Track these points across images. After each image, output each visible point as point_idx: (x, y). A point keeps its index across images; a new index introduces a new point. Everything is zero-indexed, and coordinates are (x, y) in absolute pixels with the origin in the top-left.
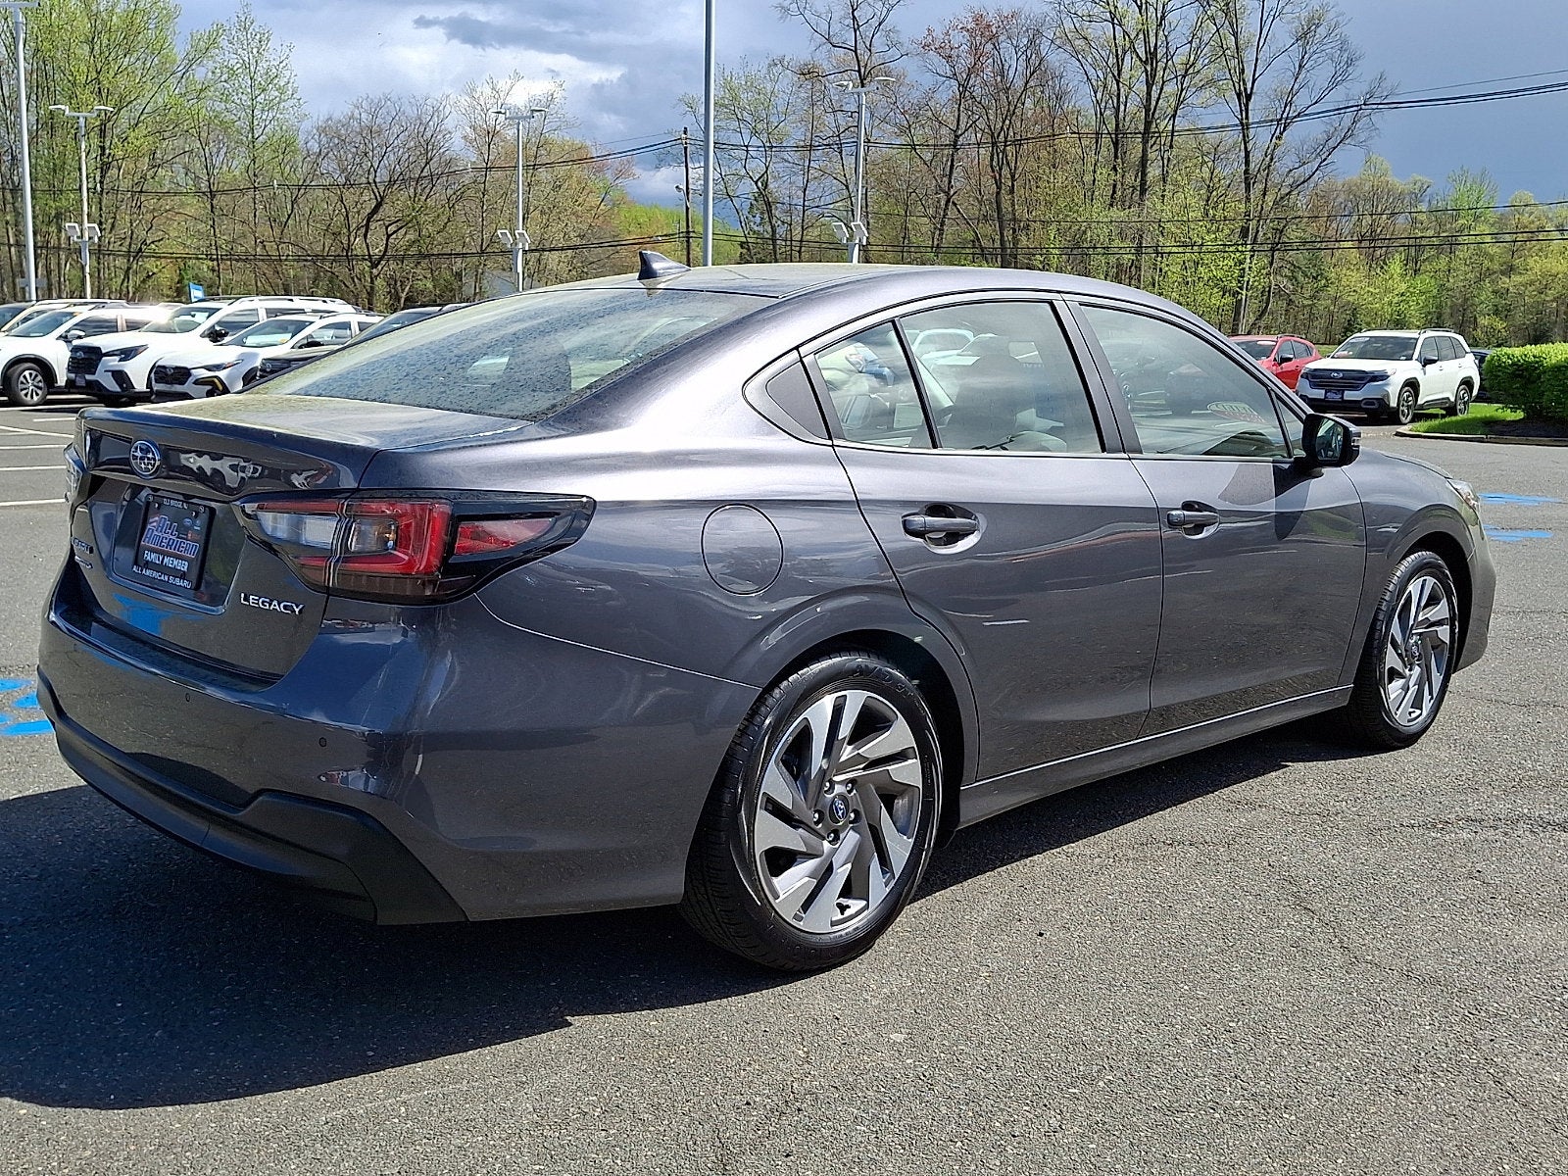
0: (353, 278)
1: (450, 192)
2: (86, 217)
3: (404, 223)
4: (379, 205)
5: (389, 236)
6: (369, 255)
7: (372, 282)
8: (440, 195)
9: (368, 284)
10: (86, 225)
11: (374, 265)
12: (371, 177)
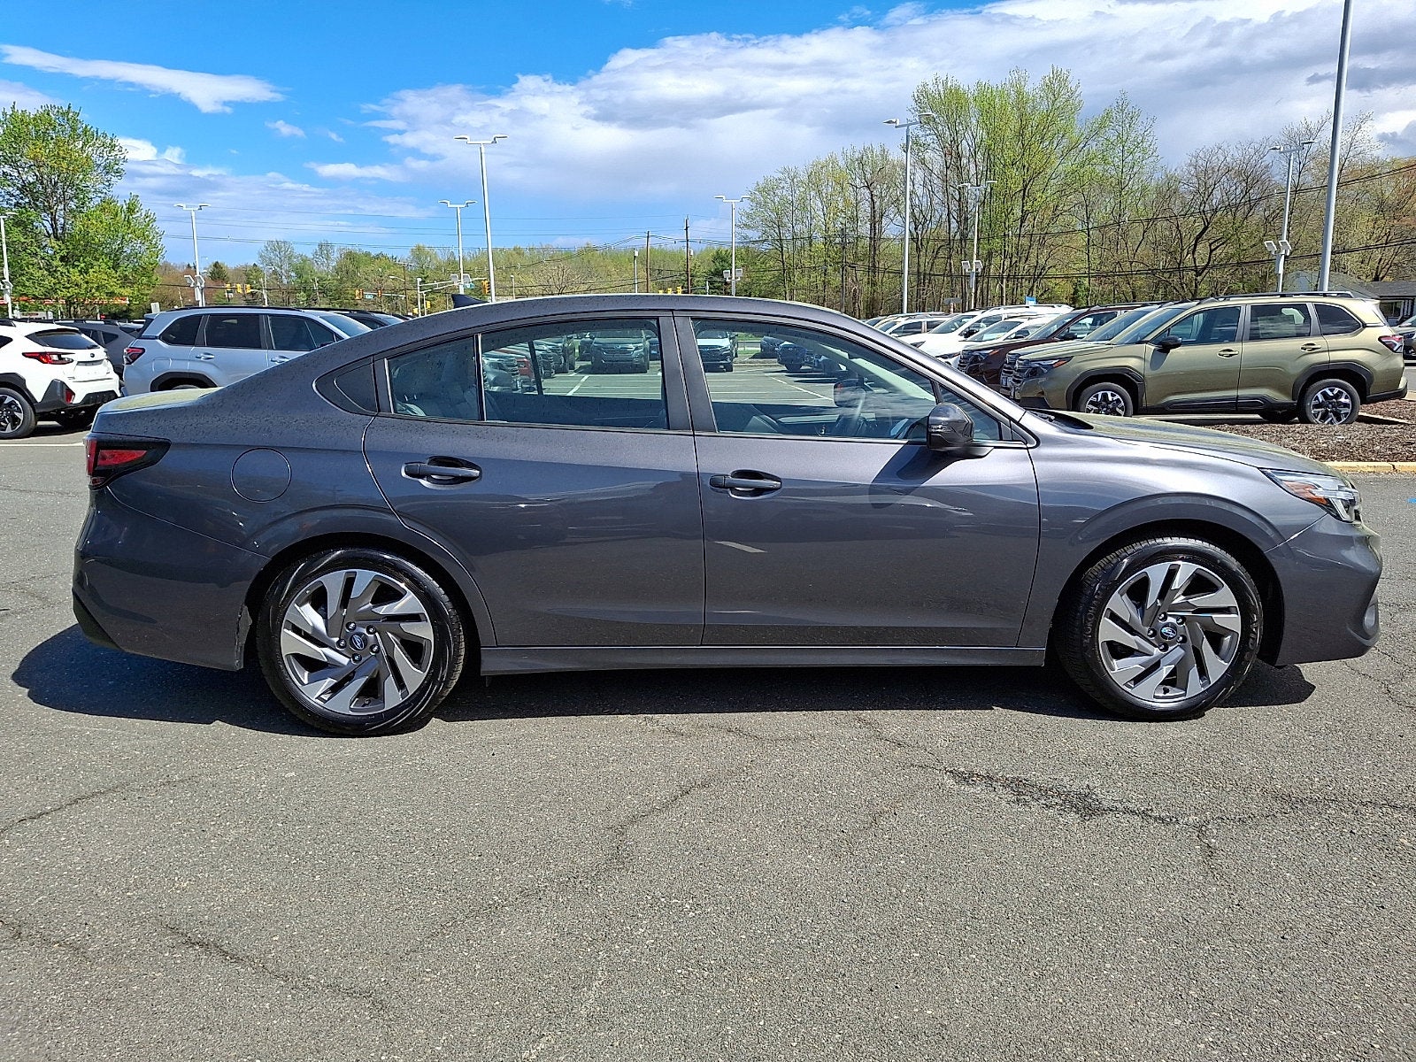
0: (1181, 284)
1: (1267, 213)
2: (975, 256)
3: (1225, 240)
4: (1206, 228)
5: (1211, 251)
6: (1196, 266)
7: (1196, 286)
8: (1259, 213)
9: (1194, 288)
10: (975, 261)
11: (1198, 274)
12: (1202, 208)
